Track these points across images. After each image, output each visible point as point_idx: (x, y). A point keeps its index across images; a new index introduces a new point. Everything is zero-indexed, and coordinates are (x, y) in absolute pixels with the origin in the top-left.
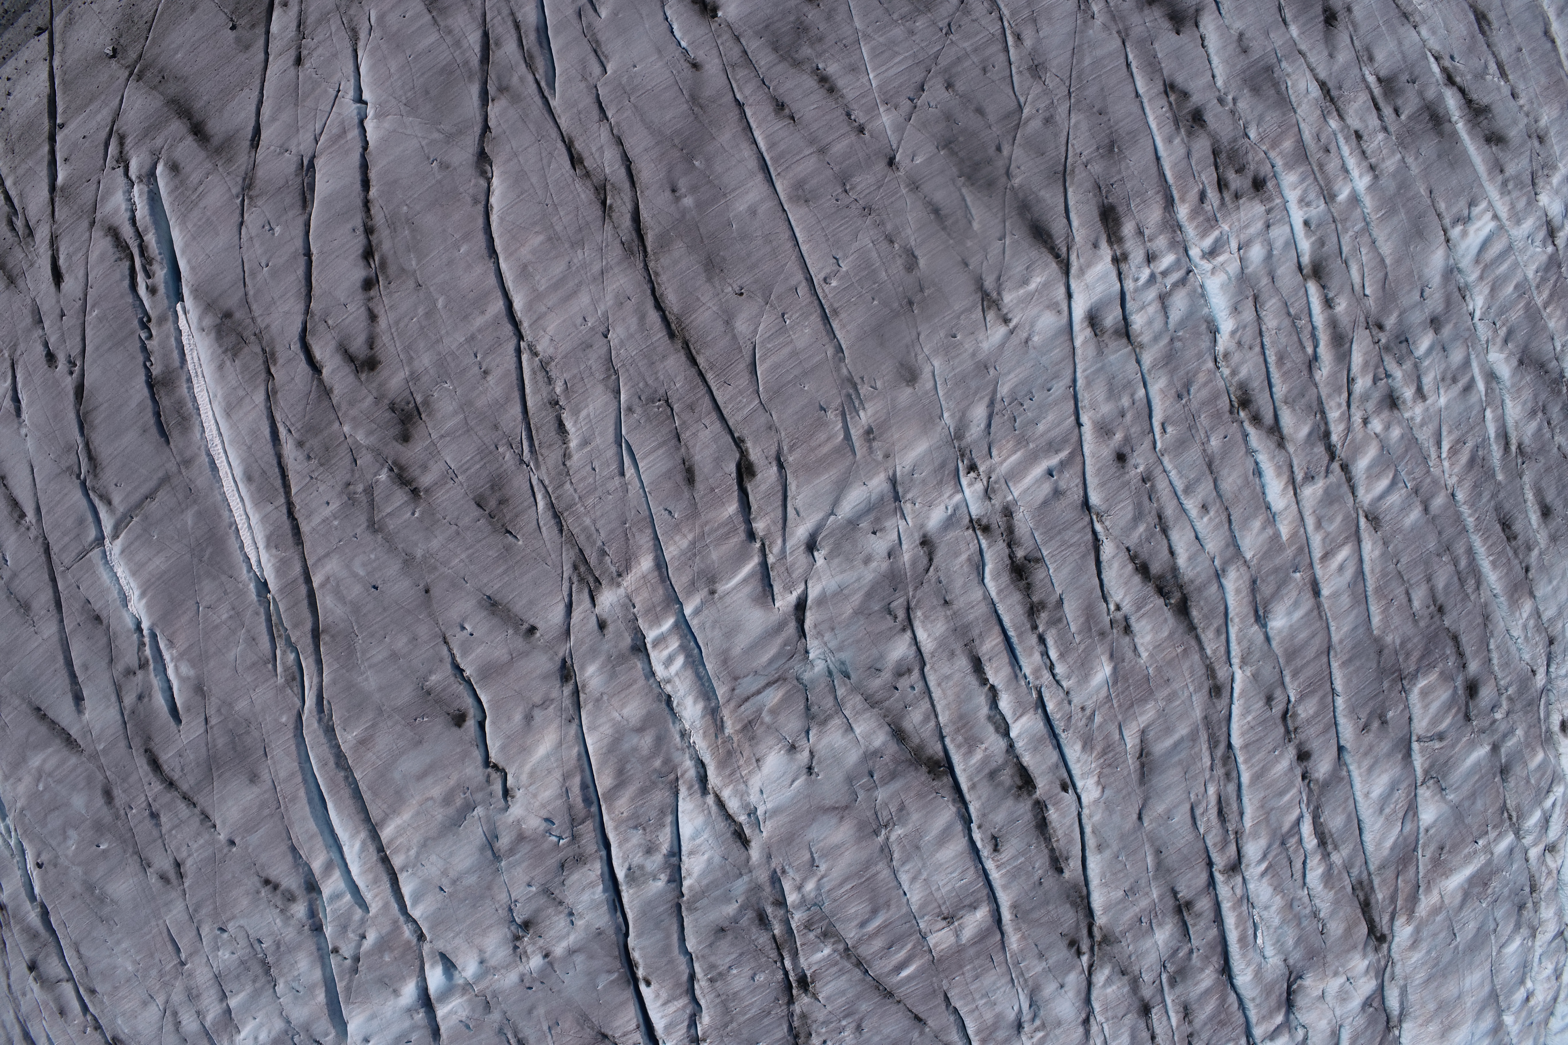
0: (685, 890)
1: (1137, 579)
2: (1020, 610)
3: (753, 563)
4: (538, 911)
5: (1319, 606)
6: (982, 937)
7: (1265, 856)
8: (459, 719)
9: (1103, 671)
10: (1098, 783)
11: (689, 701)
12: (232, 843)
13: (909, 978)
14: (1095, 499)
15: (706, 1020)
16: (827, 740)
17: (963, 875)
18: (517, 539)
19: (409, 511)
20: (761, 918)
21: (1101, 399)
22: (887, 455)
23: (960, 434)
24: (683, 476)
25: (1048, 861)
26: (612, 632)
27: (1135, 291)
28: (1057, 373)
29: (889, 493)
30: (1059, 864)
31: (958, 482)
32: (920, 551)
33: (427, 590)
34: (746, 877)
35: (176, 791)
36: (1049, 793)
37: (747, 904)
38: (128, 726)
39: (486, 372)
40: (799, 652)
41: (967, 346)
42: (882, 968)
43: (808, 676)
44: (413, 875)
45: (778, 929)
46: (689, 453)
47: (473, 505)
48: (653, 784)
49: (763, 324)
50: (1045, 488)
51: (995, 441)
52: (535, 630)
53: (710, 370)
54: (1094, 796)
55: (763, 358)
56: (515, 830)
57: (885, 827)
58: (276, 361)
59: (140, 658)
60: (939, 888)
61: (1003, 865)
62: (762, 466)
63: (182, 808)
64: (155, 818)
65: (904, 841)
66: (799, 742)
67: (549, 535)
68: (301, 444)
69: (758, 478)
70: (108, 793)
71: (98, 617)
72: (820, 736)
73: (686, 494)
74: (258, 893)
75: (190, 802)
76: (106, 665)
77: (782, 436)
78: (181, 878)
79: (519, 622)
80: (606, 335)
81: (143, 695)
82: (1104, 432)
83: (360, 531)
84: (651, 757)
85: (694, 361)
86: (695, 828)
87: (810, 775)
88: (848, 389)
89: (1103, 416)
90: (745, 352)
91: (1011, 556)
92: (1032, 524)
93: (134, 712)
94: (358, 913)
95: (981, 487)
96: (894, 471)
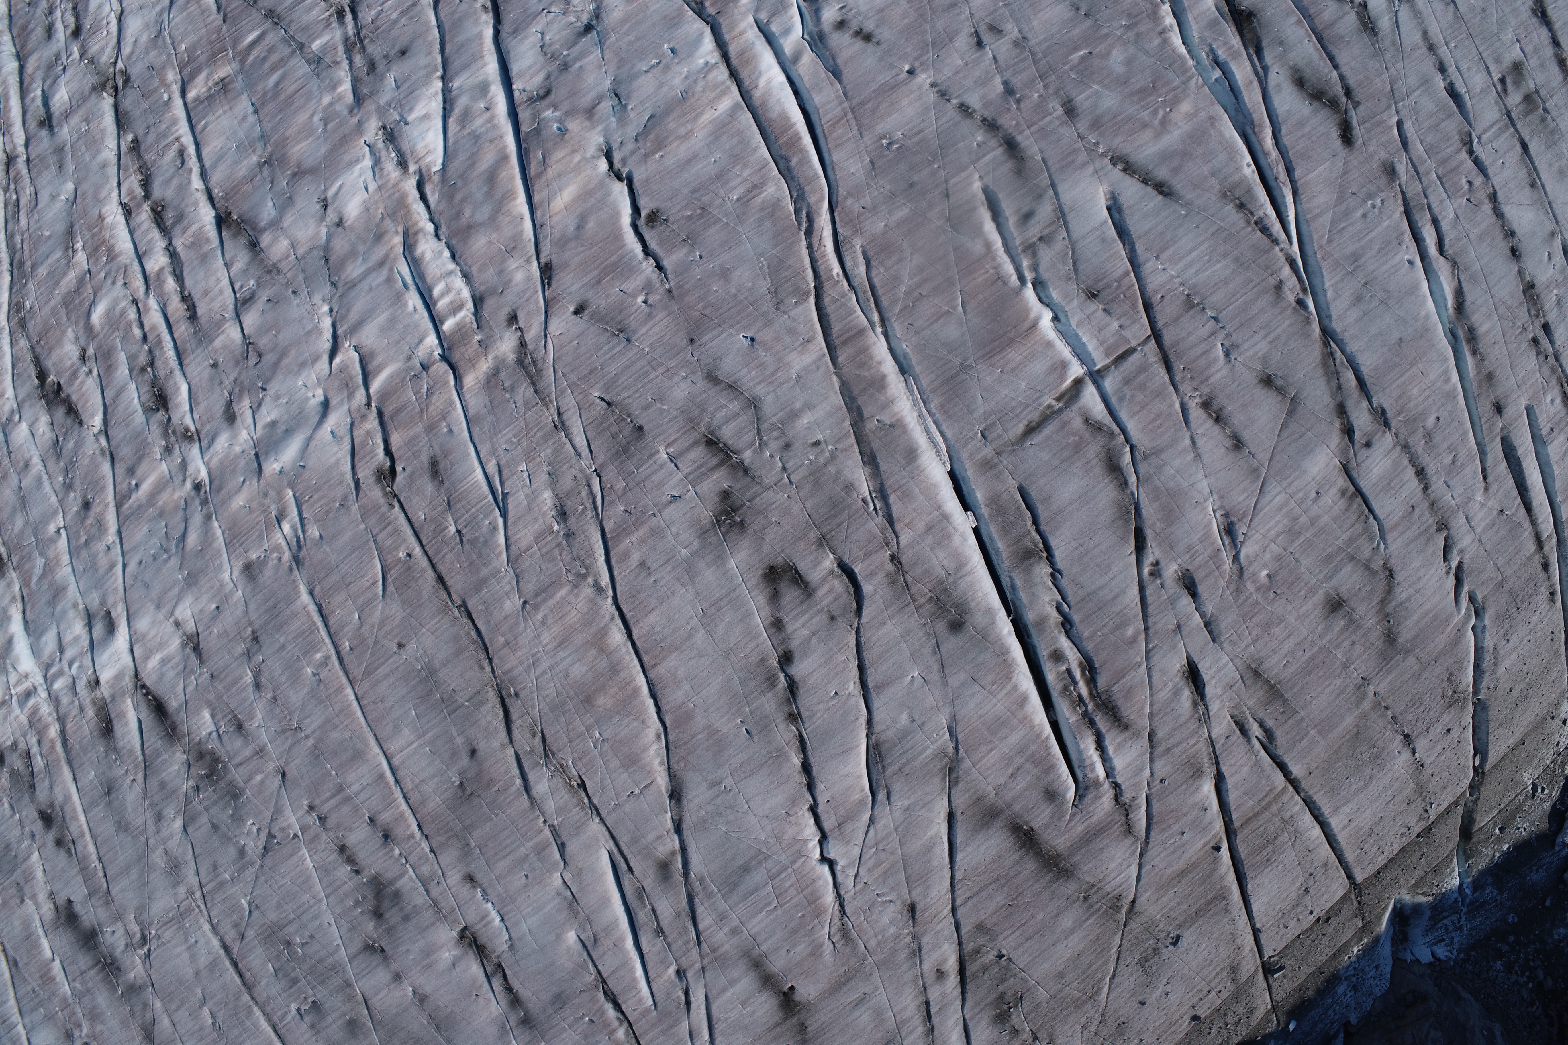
0: (439, 83)
1: (74, 398)
2: (159, 363)
3: (376, 385)
4: (575, 43)
6: (193, 76)
8: (654, 218)
9: (96, 317)
10: (104, 220)
11: (428, 256)
12: (911, 73)
13: (252, 30)
14: (106, 467)
16: (311, 231)
17: (205, 127)
18: (602, 399)
19: (716, 422)
20: (372, 66)
21: (101, 555)
22: (266, 495)
23: (208, 518)
24: (441, 467)
25: (142, 148)
26: (504, 313)
27: (82, 654)
28: (135, 578)
29: (262, 460)
30: (136, 146)
31: (210, 474)
32: (236, 410)
33: (692, 341)
34: (383, 101)
35: (984, 120)
36: (139, 205)
37: (382, 77)
38: (1047, 181)
39: (642, 564)
40: (335, 310)
41: (205, 598)
42: (273, 37)
43: (328, 289)
44: (701, 61)
45: (358, 59)
46: (438, 490)
47: (646, 428)
48: (463, 176)
49: (378, 613)
50: (139, 472)
51: (181, 514)
52: (576, 313)
53: (424, 570)
54: (107, 208)
55: (375, 583)
56: (596, 117)
57: (266, 162)
58: (889, 575)
59: (1034, 254)
60: (225, 112)
61: (177, 139)
62: (372, 480)
63: (974, 101)
64: (1009, 90)
65: (250, 151)
66: (333, 229)
67: (569, 402)
68: (850, 487)
69: (373, 466)
70: (1070, 111)
71: (1092, 296)
72: (317, 234)
73: (437, 450)
74: (877, 26)
75: (964, 109)
76: (1079, 246)
77: (355, 508)
78: (976, 32)
79: (592, 317)
80: (525, 603)
81: (1027, 217)
82: (100, 526)
83: (770, 398)
84: (463, 200)
85: (441, 579)
86: (423, 139)
87: (325, 199)
88: (301, 555)
89: (100, 539)
90: (391, 588)
91: (167, 410)
92: (150, 440)
93: (1040, 196)
94: (763, 16)
95: (191, 469)
96: (259, 481)
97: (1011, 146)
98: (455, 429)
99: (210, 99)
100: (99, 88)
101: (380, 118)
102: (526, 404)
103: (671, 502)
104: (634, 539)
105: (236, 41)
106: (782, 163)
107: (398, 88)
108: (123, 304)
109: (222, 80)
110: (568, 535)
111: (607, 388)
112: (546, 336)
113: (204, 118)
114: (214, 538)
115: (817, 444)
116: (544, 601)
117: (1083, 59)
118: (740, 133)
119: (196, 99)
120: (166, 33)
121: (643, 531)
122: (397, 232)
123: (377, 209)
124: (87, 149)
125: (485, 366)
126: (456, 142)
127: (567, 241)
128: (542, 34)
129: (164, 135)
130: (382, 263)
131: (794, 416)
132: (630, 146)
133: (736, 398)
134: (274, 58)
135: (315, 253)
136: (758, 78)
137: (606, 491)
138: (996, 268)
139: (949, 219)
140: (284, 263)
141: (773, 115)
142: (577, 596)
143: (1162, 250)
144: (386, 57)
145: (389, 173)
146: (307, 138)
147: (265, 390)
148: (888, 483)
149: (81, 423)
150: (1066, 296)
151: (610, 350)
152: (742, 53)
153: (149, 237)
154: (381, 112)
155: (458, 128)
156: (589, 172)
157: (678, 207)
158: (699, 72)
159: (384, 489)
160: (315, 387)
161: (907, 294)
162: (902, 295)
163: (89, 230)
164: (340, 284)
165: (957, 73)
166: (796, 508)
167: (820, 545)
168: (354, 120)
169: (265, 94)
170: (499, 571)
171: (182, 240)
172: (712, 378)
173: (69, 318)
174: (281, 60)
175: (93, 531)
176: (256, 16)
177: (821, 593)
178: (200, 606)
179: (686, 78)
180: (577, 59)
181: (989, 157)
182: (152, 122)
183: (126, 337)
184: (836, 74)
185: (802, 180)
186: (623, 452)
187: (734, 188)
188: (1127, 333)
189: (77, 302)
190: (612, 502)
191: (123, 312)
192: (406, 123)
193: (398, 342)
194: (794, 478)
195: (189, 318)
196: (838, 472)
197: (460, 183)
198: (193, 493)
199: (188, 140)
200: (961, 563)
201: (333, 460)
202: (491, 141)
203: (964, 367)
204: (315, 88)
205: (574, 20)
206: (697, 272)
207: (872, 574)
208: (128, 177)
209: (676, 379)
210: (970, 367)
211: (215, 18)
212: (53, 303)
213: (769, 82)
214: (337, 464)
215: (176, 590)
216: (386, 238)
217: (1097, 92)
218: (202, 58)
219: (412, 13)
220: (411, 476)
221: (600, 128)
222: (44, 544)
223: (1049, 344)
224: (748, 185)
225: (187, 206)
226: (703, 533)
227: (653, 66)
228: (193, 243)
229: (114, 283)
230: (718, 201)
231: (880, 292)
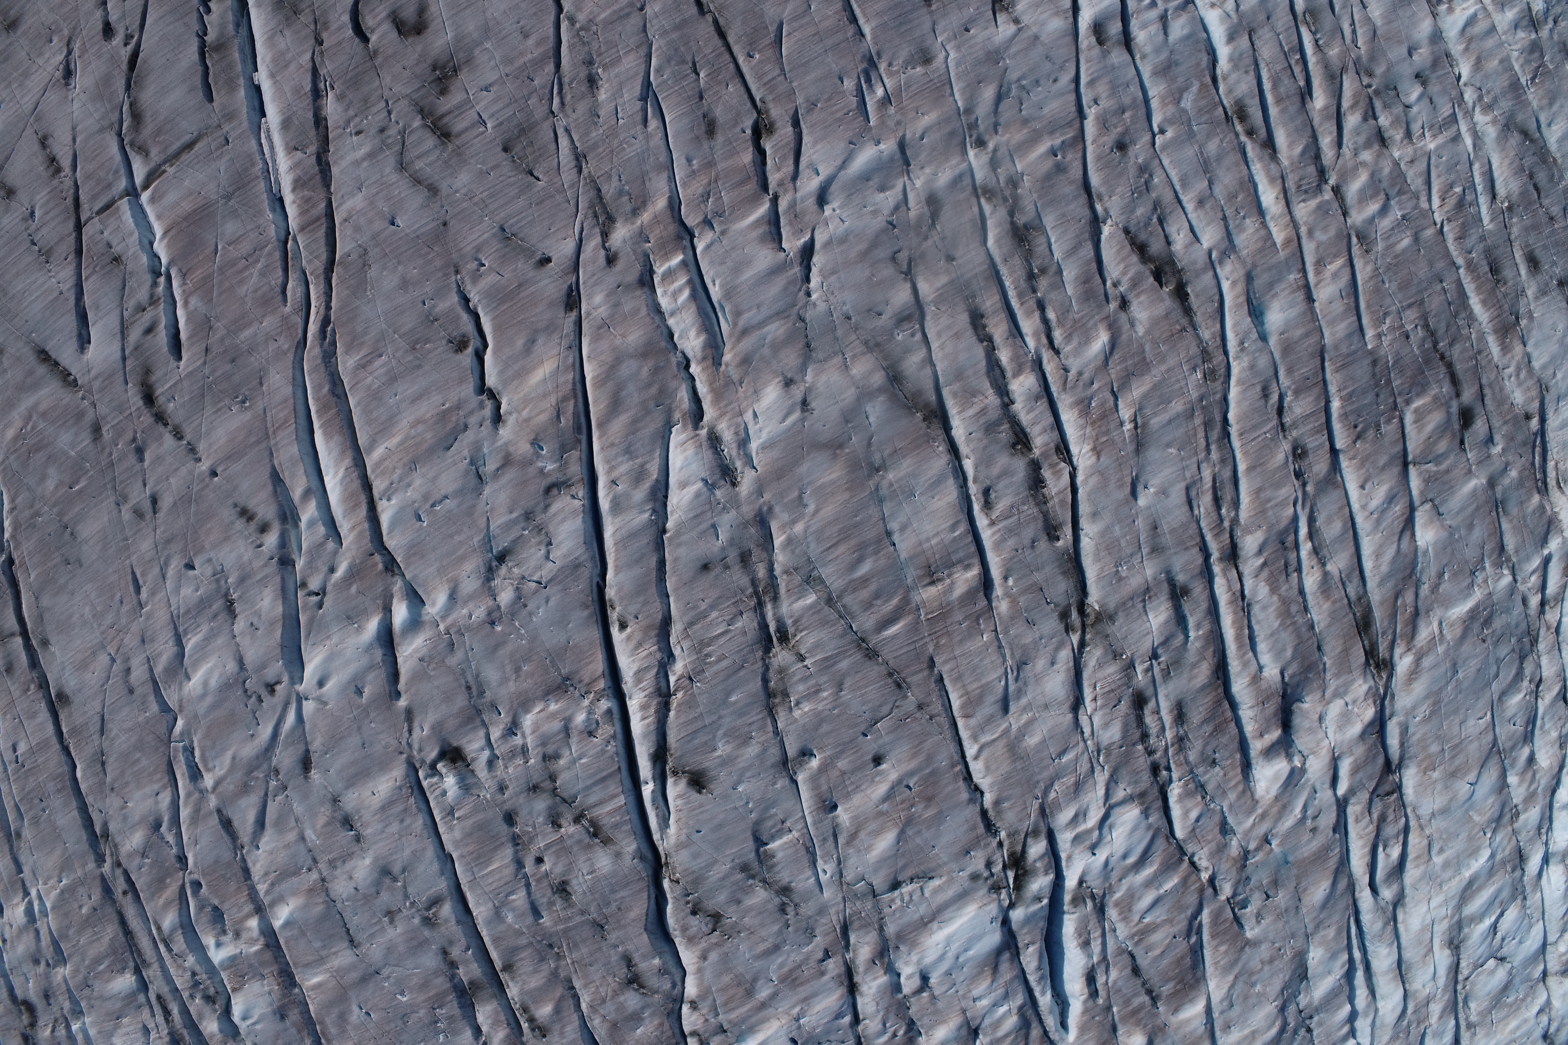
0: (669, 525)
1: (1135, 258)
2: (1021, 273)
3: (764, 208)
4: (515, 541)
5: (1312, 310)
6: (969, 597)
7: (1260, 552)
8: (461, 345)
9: (1101, 339)
10: (1094, 449)
11: (692, 333)
12: (214, 474)
13: (894, 637)
14: (1095, 180)
15: (679, 668)
16: (824, 378)
17: (953, 527)
18: (538, 179)
19: (438, 152)
20: (745, 558)
21: (1104, 96)
22: (899, 123)
23: (969, 111)
24: (703, 128)
25: (1040, 523)
26: (620, 265)
27: (1138, 12)
28: (1062, 68)
29: (898, 156)
30: (1051, 531)
31: (964, 152)
32: (926, 209)
33: (445, 224)
34: (733, 513)
35: (166, 424)
36: (1045, 454)
37: (732, 542)
38: (128, 362)
39: (526, 36)
40: (802, 293)
41: (979, 39)
42: (865, 622)
43: (809, 315)
44: (393, 502)
45: (761, 572)
46: (710, 109)
47: (499, 149)
48: (648, 412)
49: (789, 8)
50: (1049, 164)
51: (1002, 120)
52: (548, 260)
53: (737, 42)
54: (1089, 463)
55: (789, 34)
56: (503, 454)
57: (878, 470)
58: (327, 29)
59: (152, 296)
60: (928, 540)
61: (993, 523)
62: (779, 124)
63: (169, 440)
64: (140, 452)
65: (896, 486)
66: (797, 378)
67: (568, 175)
68: (340, 98)
69: (776, 137)
70: (96, 430)
71: (117, 259)
72: (816, 375)
73: (706, 144)
74: (233, 523)
75: (178, 435)
76: (117, 303)
77: (800, 100)
78: (155, 513)
79: (533, 253)
80: (642, 9)
81: (150, 330)
82: (1104, 124)
83: (388, 170)
84: (649, 385)
85: (722, 34)
86: (686, 459)
87: (803, 411)
88: (865, 65)
89: (1105, 111)
90: (772, 28)
91: (1013, 223)
92: (1035, 196)
93: (136, 349)
94: (331, 545)
95: (985, 158)
96: (904, 136)
97: (149, 398)
98: (684, 161)
99: (950, 565)
100: (1105, 617)
101: (737, 494)
102: (610, 177)
103: (491, 85)
104: (529, 56)
105: (915, 626)
106: (339, 391)
107: (714, 526)
108: (1068, 348)
109: (932, 583)
110: (590, 63)
111: (529, 186)
112: (581, 240)
113: (954, 540)
114: (963, 91)
115: (358, 133)
116: (622, 9)
117: (77, 482)
118: (369, 422)
119: (967, 567)
120: (1010, 662)
121: (520, 62)
122: (727, 365)
123: (745, 392)
124: (1118, 540)
125: (646, 217)
126: (652, 451)
127: (547, 328)
128: (547, 558)
129: (1010, 532)
130: (745, 332)
131: (371, 155)
132: (473, 420)
133: (416, 172)
134: (864, 594)
135: (821, 356)
136: (344, 478)
137: (547, 97)
138: (184, 284)
139: (211, 328)
140: (858, 350)
141: (337, 438)
142: (592, 12)
143: (56, 299)
144: (727, 567)
145: (729, 427)
146: (823, 486)
147: (890, 223)
148: (309, 100)
149: (1126, 231)
150: (136, 257)
151: (520, 220)
152: (356, 506)
153: (1032, 415)
154: (734, 502)
155: (648, 466)
156: (516, 397)
157: (437, 352)
158: (396, 490)
159: (768, 116)
160: (831, 217)
161: (257, 261)
162: (262, 260)
163: (1113, 441)
164: (794, 317)
165: (177, 470)
166: (387, 80)
167: (376, 52)
168: (767, 496)
169: (876, 552)
170: (661, 35)
171: (987, 401)
172: (433, 190)
173: (1142, 346)
174: (855, 590)
175: (1114, 121)
176: (887, 653)
177: (384, 14)
178: (987, 32)
179: (409, 485)
180: (514, 522)
181: (166, 387)
182: (1028, 552)
183: (1065, 311)
184: (276, 478)
185: (323, 370)
186: (525, 130)
187: (382, 366)
188: (99, 226)
189: (1129, 362)
190: (543, 87)
191: (1068, 338)
192: (705, 481)
193: (733, 248)
194: (383, 104)
195: (982, 316)
196: (347, 110)
197: (652, 404)
198: (987, 138)
199: (982, 521)
200: (270, 40)
201: (818, 147)
202: (612, 445)
203: (228, 197)
204: (813, 546)
205: (515, 570)
206: (428, 288)
207: (340, 29)
208: (1060, 492)
209: (464, 191)
210: (223, 197)
211: (944, 668)
212: (1163, 368)
213: (336, 473)
214: (815, 143)
215: (1013, 50)
216: (738, 358)
217: (73, 449)
218: (958, 616)
219: (693, 613)
220: (736, 124)
221: (500, 443)
222: (1182, 119)
223: (159, 217)
224: (370, 368)
225: (980, 440)
226: (469, 61)
227: (440, 502)
228: (974, 396)
229: (1080, 374)
230: (399, 354)
231: (279, 264)
